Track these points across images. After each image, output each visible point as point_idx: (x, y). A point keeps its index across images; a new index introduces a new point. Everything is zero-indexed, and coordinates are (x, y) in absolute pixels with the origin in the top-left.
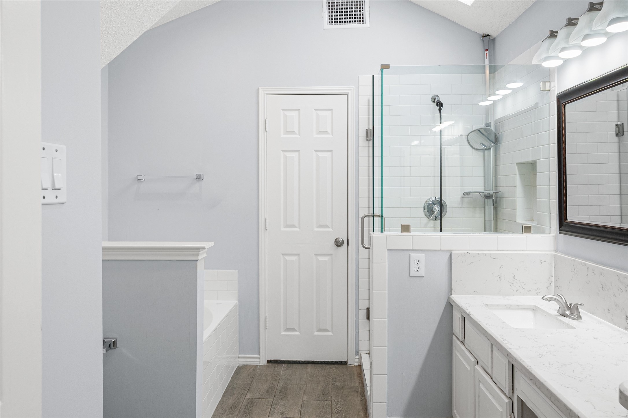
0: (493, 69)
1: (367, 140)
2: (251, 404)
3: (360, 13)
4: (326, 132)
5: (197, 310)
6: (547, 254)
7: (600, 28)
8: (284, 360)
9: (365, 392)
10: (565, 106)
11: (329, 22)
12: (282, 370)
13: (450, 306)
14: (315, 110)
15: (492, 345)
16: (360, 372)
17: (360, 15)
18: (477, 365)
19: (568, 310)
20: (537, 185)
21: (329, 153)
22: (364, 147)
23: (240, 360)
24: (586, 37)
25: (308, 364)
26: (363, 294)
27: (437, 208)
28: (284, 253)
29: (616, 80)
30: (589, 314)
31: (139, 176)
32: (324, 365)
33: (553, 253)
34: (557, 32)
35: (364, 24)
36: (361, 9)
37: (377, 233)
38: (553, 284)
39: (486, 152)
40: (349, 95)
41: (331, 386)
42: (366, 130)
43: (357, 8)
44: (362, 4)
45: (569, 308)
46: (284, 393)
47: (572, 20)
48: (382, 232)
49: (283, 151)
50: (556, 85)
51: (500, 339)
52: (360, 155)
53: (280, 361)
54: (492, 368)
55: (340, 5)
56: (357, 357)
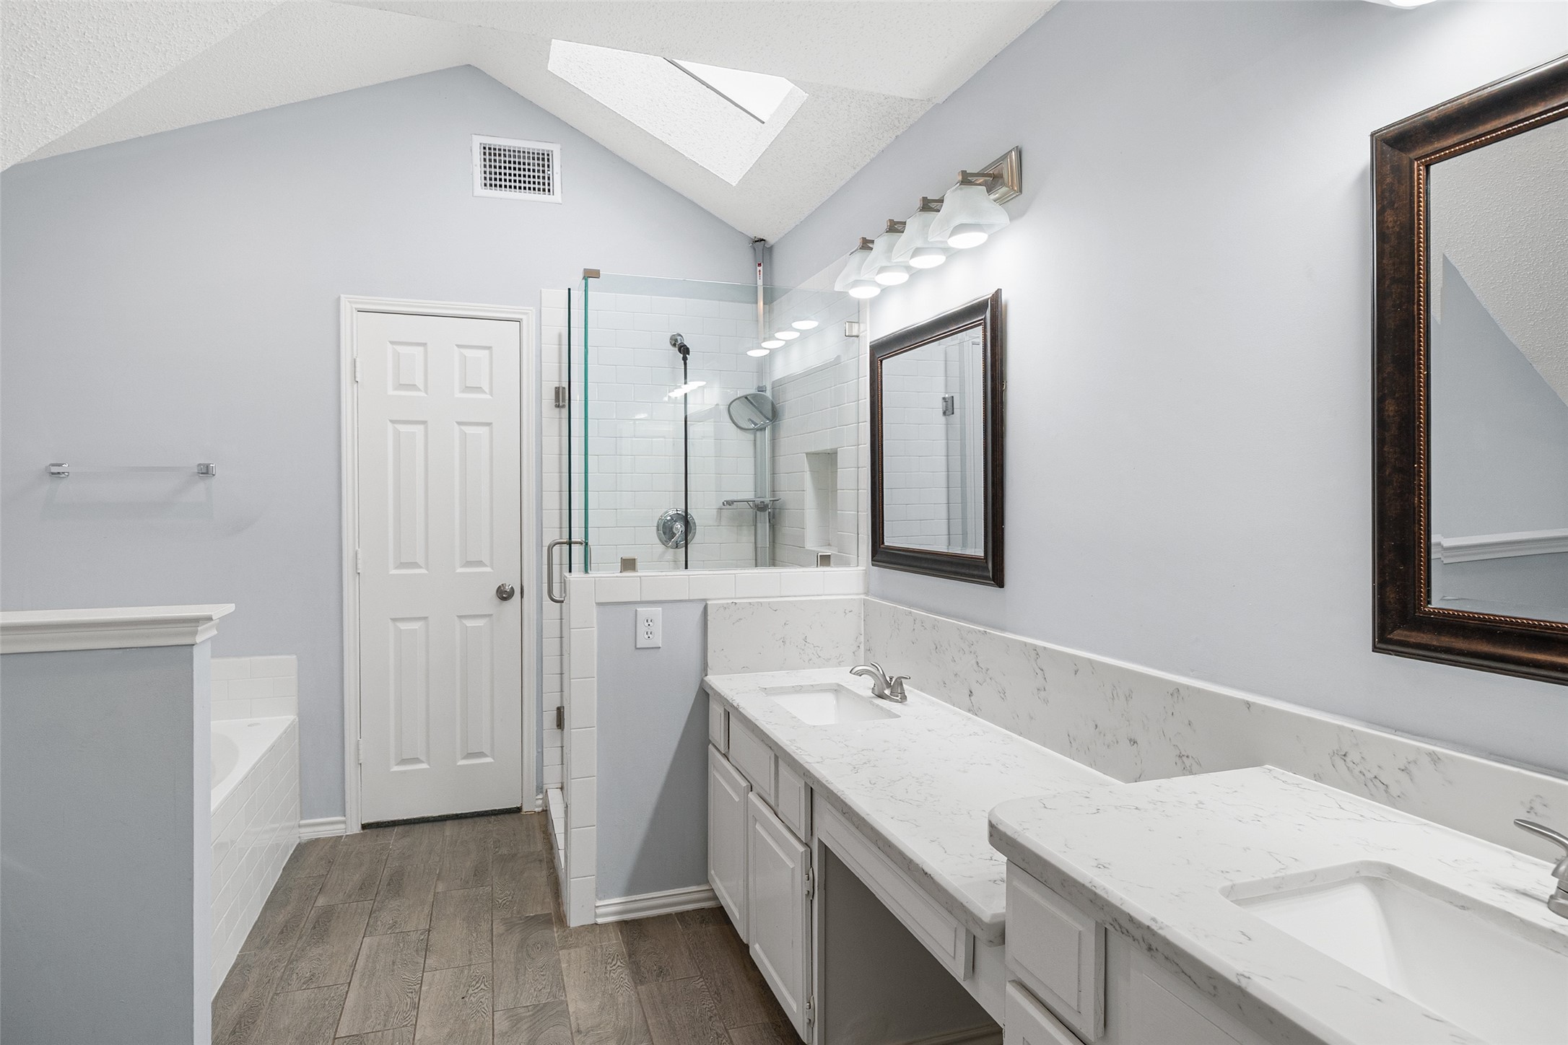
0: (770, 296)
1: (558, 406)
2: (326, 917)
3: (543, 175)
4: (479, 389)
5: (195, 750)
6: (854, 599)
7: (939, 239)
8: (396, 819)
9: (554, 858)
10: (881, 362)
11: (485, 185)
12: (392, 839)
13: (704, 695)
14: (458, 346)
15: (776, 758)
16: (545, 823)
17: (544, 178)
18: (750, 793)
19: (888, 688)
20: (838, 488)
21: (486, 429)
22: (552, 419)
23: (303, 830)
24: (917, 252)
25: (446, 820)
26: (551, 682)
27: (679, 527)
28: (394, 617)
29: (957, 324)
30: (916, 691)
31: (53, 465)
32: (477, 819)
33: (863, 597)
34: (872, 242)
35: (551, 196)
36: (546, 169)
37: (577, 575)
38: (862, 647)
39: (758, 433)
40: (524, 323)
41: (491, 857)
42: (556, 388)
43: (539, 165)
44: (548, 160)
45: (889, 685)
46: (396, 884)
47: (895, 224)
48: (586, 571)
49: (393, 422)
50: (868, 328)
51: (791, 748)
52: (544, 434)
53: (388, 822)
54: (777, 796)
55: (505, 156)
56: (540, 796)
